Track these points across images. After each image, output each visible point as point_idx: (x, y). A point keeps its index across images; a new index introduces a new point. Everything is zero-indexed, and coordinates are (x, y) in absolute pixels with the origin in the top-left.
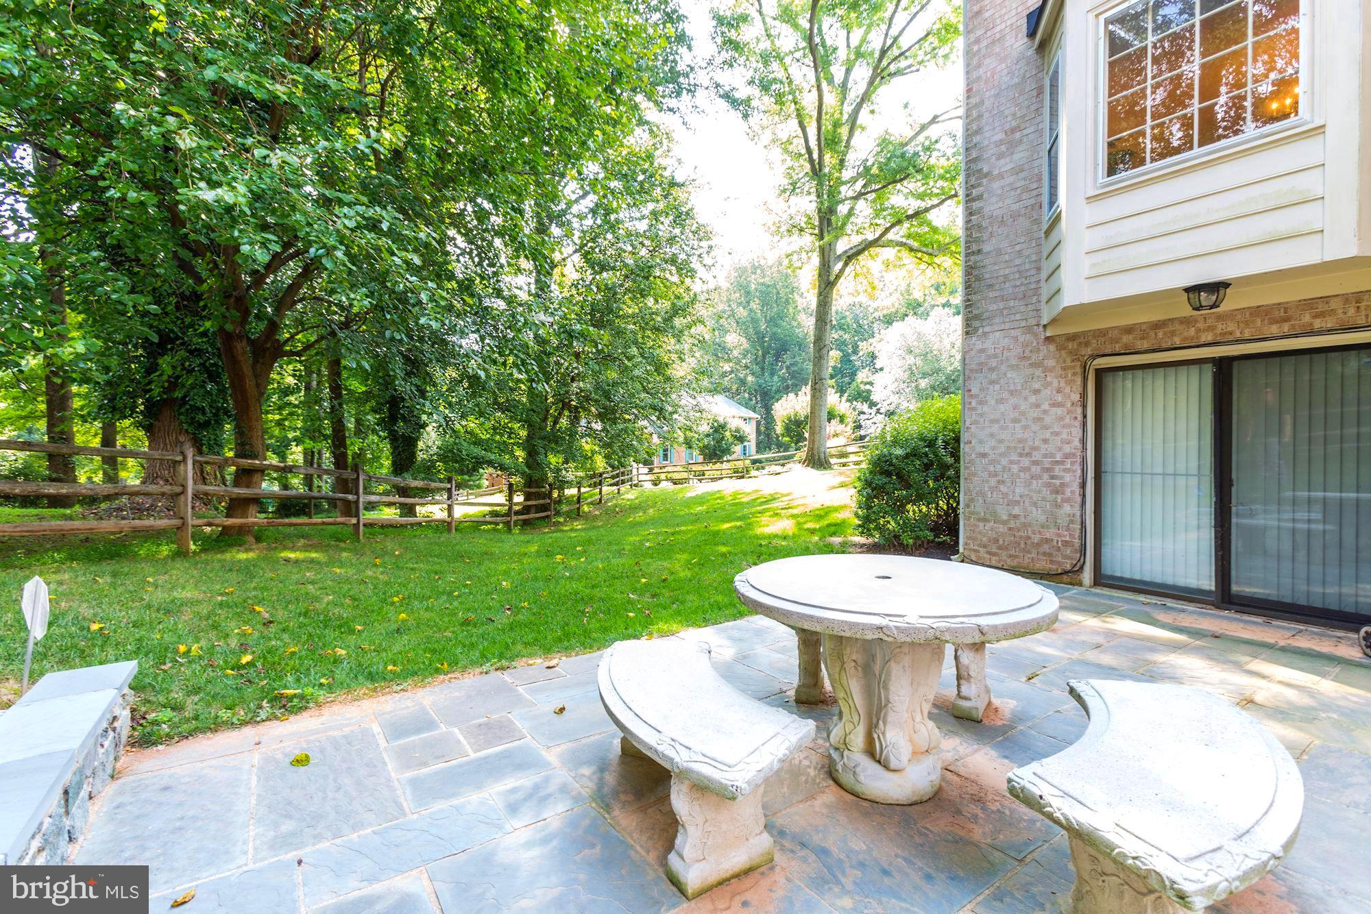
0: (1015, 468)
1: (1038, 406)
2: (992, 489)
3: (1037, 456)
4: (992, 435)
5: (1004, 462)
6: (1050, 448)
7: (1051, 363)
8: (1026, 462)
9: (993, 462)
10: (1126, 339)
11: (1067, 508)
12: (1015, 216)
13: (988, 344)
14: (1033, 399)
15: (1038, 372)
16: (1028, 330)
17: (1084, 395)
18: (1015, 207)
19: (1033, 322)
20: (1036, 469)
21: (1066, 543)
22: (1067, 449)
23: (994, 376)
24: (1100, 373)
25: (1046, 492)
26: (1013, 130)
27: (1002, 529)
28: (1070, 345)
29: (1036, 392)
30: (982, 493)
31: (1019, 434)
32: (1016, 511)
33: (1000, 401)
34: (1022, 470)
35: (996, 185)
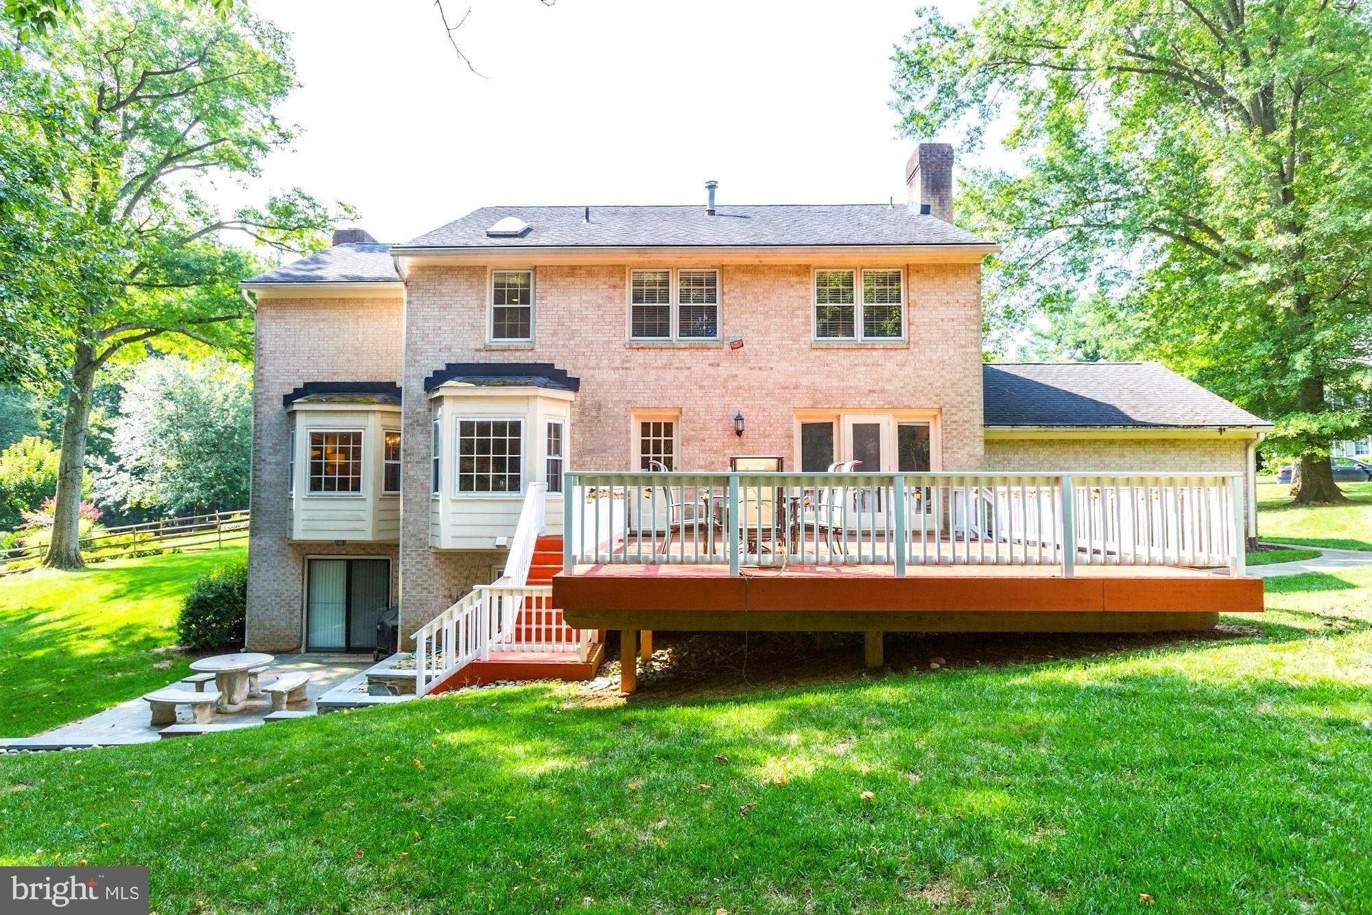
0: (274, 603)
1: (284, 574)
2: (262, 613)
3: (283, 597)
4: (263, 587)
5: (268, 600)
6: (289, 593)
7: (290, 555)
8: (278, 600)
9: (264, 600)
10: (319, 549)
11: (295, 620)
12: (276, 485)
13: (262, 543)
14: (282, 571)
15: (285, 559)
16: (281, 538)
17: (303, 571)
18: (276, 480)
19: (283, 535)
20: (283, 603)
21: (295, 636)
22: (296, 594)
23: (265, 558)
24: (310, 561)
25: (287, 614)
26: (276, 444)
27: (267, 632)
28: (299, 548)
29: (284, 568)
30: (257, 616)
31: (276, 587)
32: (274, 623)
33: (267, 571)
34: (277, 603)
35: (268, 467)
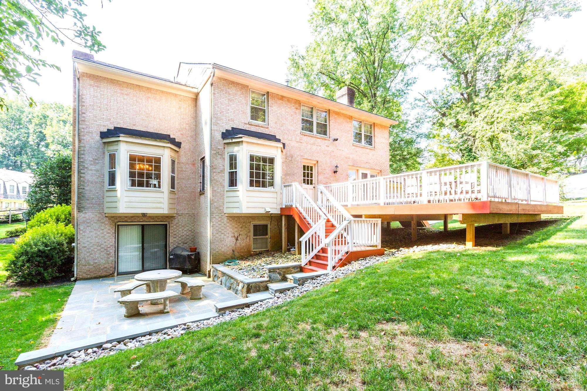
0: (96, 250)
1: (103, 233)
2: (88, 257)
3: (102, 246)
4: (88, 241)
5: (92, 248)
6: (107, 244)
7: (107, 222)
8: (99, 248)
9: (88, 249)
10: (125, 219)
11: (111, 258)
12: (96, 183)
13: (87, 216)
14: (101, 231)
15: (103, 224)
16: (100, 213)
17: (115, 231)
18: (96, 180)
19: (102, 211)
20: (102, 250)
21: (111, 267)
22: (111, 244)
23: (89, 225)
24: (118, 225)
25: (105, 255)
26: (96, 159)
27: (91, 267)
28: (112, 219)
29: (102, 230)
30: (84, 258)
31: (97, 240)
32: (96, 261)
33: (90, 232)
34: (98, 250)
35: (90, 172)
